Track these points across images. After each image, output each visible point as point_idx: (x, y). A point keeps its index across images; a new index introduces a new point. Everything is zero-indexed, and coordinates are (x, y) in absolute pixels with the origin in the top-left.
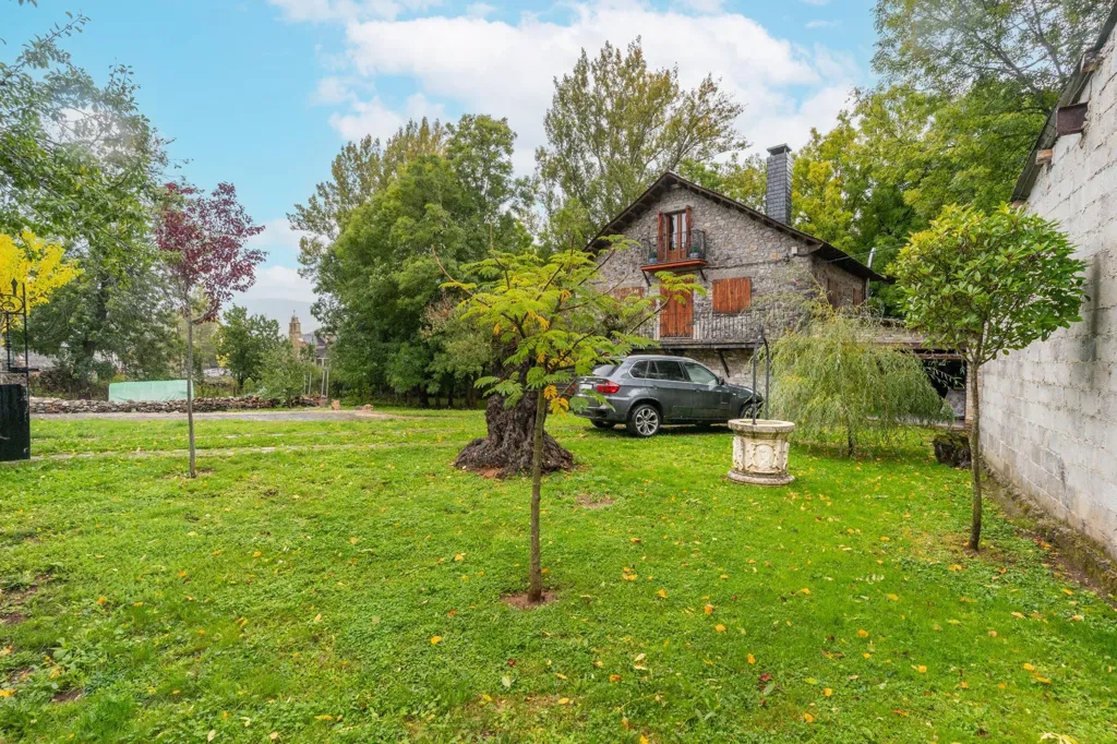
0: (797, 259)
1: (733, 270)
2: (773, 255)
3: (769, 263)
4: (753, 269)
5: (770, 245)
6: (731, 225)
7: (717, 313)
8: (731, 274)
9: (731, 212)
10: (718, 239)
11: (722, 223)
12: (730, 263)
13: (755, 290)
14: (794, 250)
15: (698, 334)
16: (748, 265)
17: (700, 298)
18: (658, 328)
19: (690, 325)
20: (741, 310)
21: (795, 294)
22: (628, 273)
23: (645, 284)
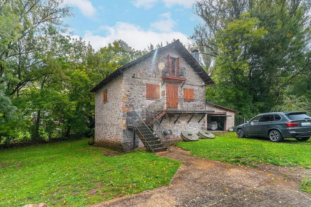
0: (204, 87)
1: (189, 86)
2: (198, 84)
3: (198, 86)
4: (194, 87)
5: (198, 80)
7: (185, 100)
8: (189, 87)
9: (189, 65)
12: (188, 83)
13: (194, 94)
14: (203, 84)
15: (179, 108)
16: (193, 85)
17: (180, 94)
18: (166, 104)
19: (177, 104)
20: (191, 100)
21: (203, 97)
22: (153, 77)
23: (160, 84)
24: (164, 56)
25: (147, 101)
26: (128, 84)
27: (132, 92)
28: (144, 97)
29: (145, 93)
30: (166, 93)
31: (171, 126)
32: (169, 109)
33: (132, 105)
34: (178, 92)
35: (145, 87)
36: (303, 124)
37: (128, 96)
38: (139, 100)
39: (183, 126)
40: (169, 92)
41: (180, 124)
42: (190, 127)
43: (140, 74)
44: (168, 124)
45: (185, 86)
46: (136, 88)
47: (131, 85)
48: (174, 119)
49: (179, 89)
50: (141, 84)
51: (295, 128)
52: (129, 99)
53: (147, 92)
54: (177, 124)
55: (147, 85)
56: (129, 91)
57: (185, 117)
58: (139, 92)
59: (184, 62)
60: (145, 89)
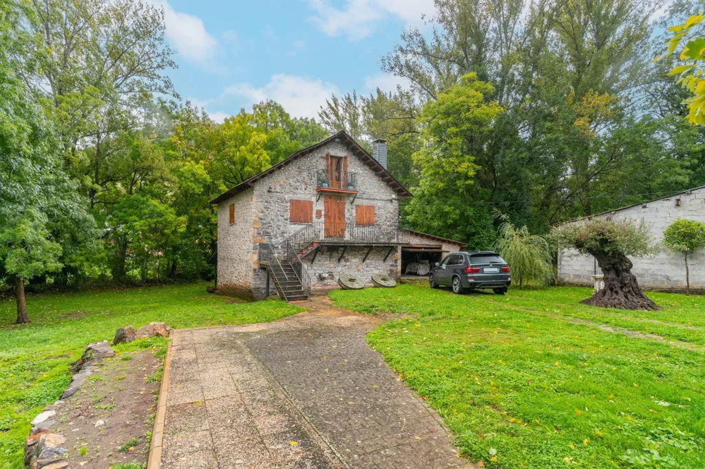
0: (394, 201)
1: (366, 201)
2: (384, 197)
3: (383, 200)
4: (375, 202)
5: (383, 191)
6: (365, 175)
7: (358, 225)
8: (365, 203)
9: (366, 167)
10: (359, 180)
11: (361, 172)
12: (364, 196)
13: (376, 214)
14: (394, 196)
15: (347, 237)
16: (374, 199)
17: (348, 214)
18: (323, 231)
19: (343, 230)
20: (370, 224)
21: (392, 219)
22: (301, 189)
23: (314, 199)
24: (320, 155)
25: (292, 226)
26: (262, 202)
27: (267, 212)
28: (287, 220)
29: (288, 215)
30: (323, 213)
31: (332, 265)
32: (329, 240)
33: (268, 233)
34: (346, 210)
35: (289, 204)
36: (486, 270)
37: (261, 219)
38: (278, 225)
39: (353, 267)
40: (328, 211)
41: (348, 264)
42: (367, 269)
43: (280, 185)
44: (326, 262)
45: (357, 202)
46: (275, 207)
47: (266, 202)
48: (336, 256)
49: (347, 206)
50: (283, 200)
51: (474, 275)
52: (263, 224)
53: (292, 212)
54: (344, 264)
55: (292, 201)
56: (262, 212)
57: (358, 251)
58: (279, 213)
59: (357, 162)
60: (289, 208)
